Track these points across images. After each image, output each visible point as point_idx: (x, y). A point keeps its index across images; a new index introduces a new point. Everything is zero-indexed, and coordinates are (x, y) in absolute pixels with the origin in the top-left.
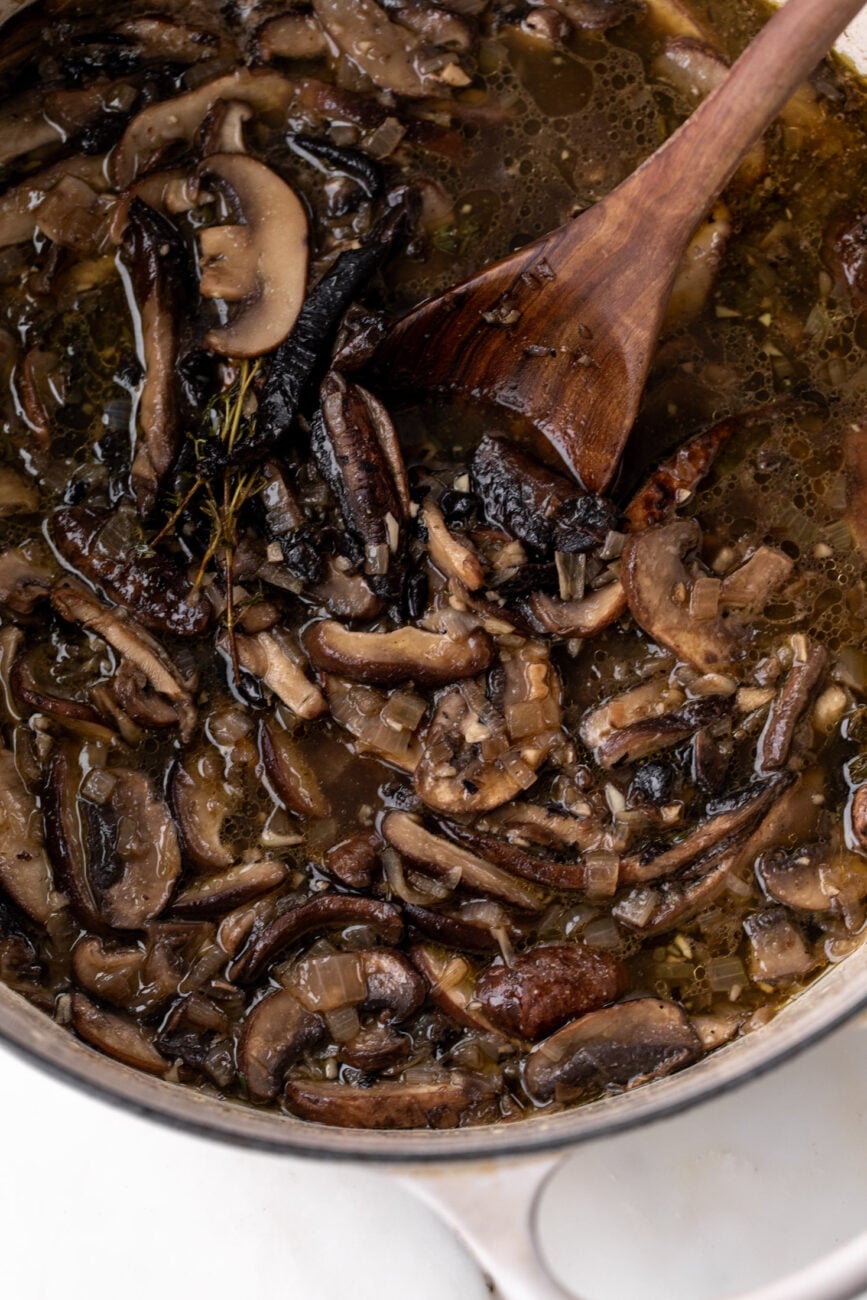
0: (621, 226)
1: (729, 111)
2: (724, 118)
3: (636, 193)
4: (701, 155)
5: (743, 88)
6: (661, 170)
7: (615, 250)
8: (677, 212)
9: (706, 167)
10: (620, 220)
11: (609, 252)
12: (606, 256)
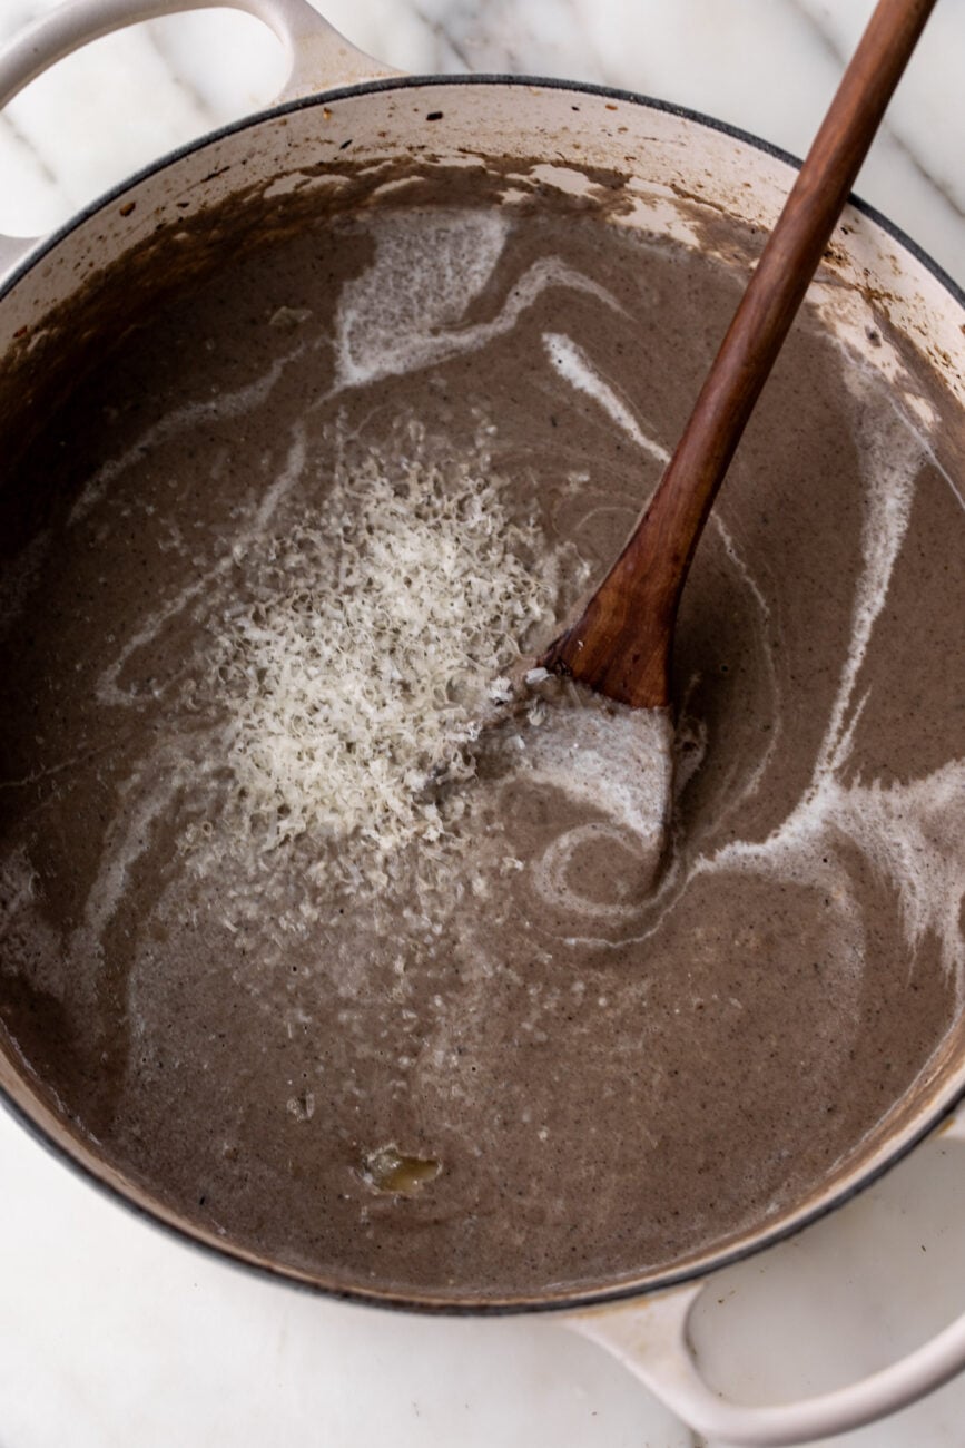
0: (615, 612)
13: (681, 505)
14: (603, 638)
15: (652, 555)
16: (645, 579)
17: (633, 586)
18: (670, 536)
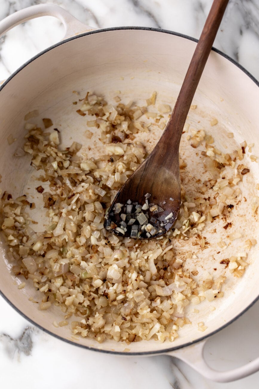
0: (164, 148)
1: (178, 114)
2: (178, 117)
3: (164, 140)
4: (176, 126)
5: (180, 109)
6: (168, 133)
7: (164, 154)
8: (174, 141)
9: (178, 129)
10: (163, 147)
11: (163, 155)
12: (162, 156)
13: (179, 119)
14: (160, 156)
15: (172, 133)
16: (171, 139)
17: (168, 141)
18: (177, 127)
